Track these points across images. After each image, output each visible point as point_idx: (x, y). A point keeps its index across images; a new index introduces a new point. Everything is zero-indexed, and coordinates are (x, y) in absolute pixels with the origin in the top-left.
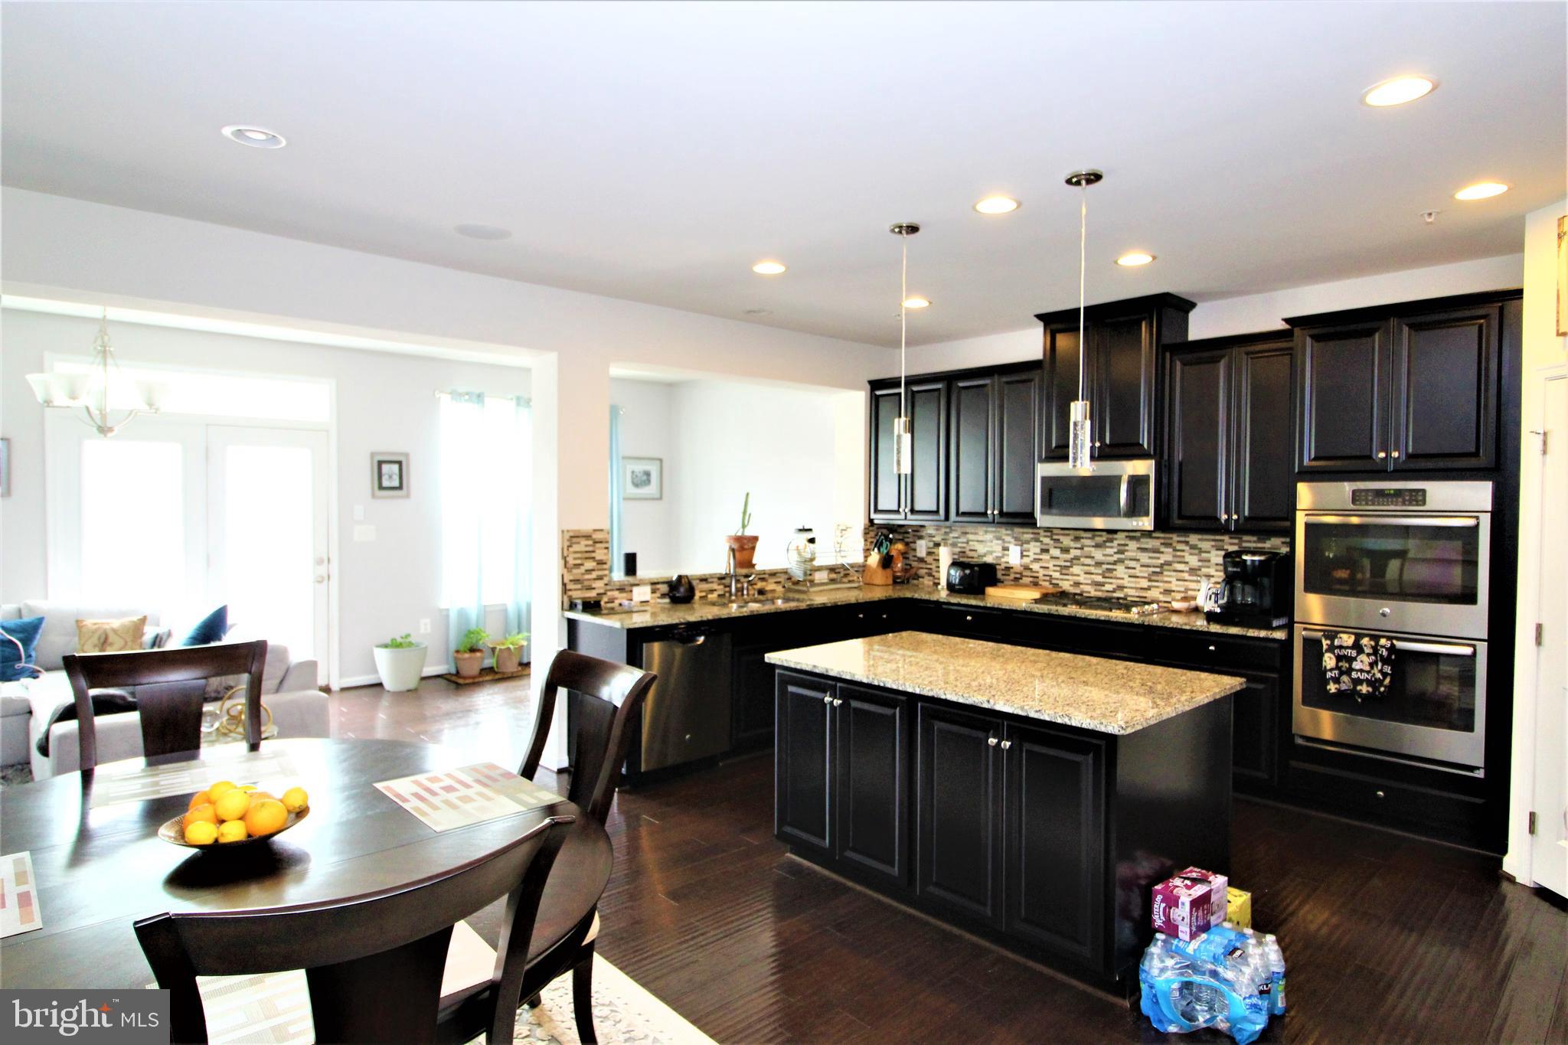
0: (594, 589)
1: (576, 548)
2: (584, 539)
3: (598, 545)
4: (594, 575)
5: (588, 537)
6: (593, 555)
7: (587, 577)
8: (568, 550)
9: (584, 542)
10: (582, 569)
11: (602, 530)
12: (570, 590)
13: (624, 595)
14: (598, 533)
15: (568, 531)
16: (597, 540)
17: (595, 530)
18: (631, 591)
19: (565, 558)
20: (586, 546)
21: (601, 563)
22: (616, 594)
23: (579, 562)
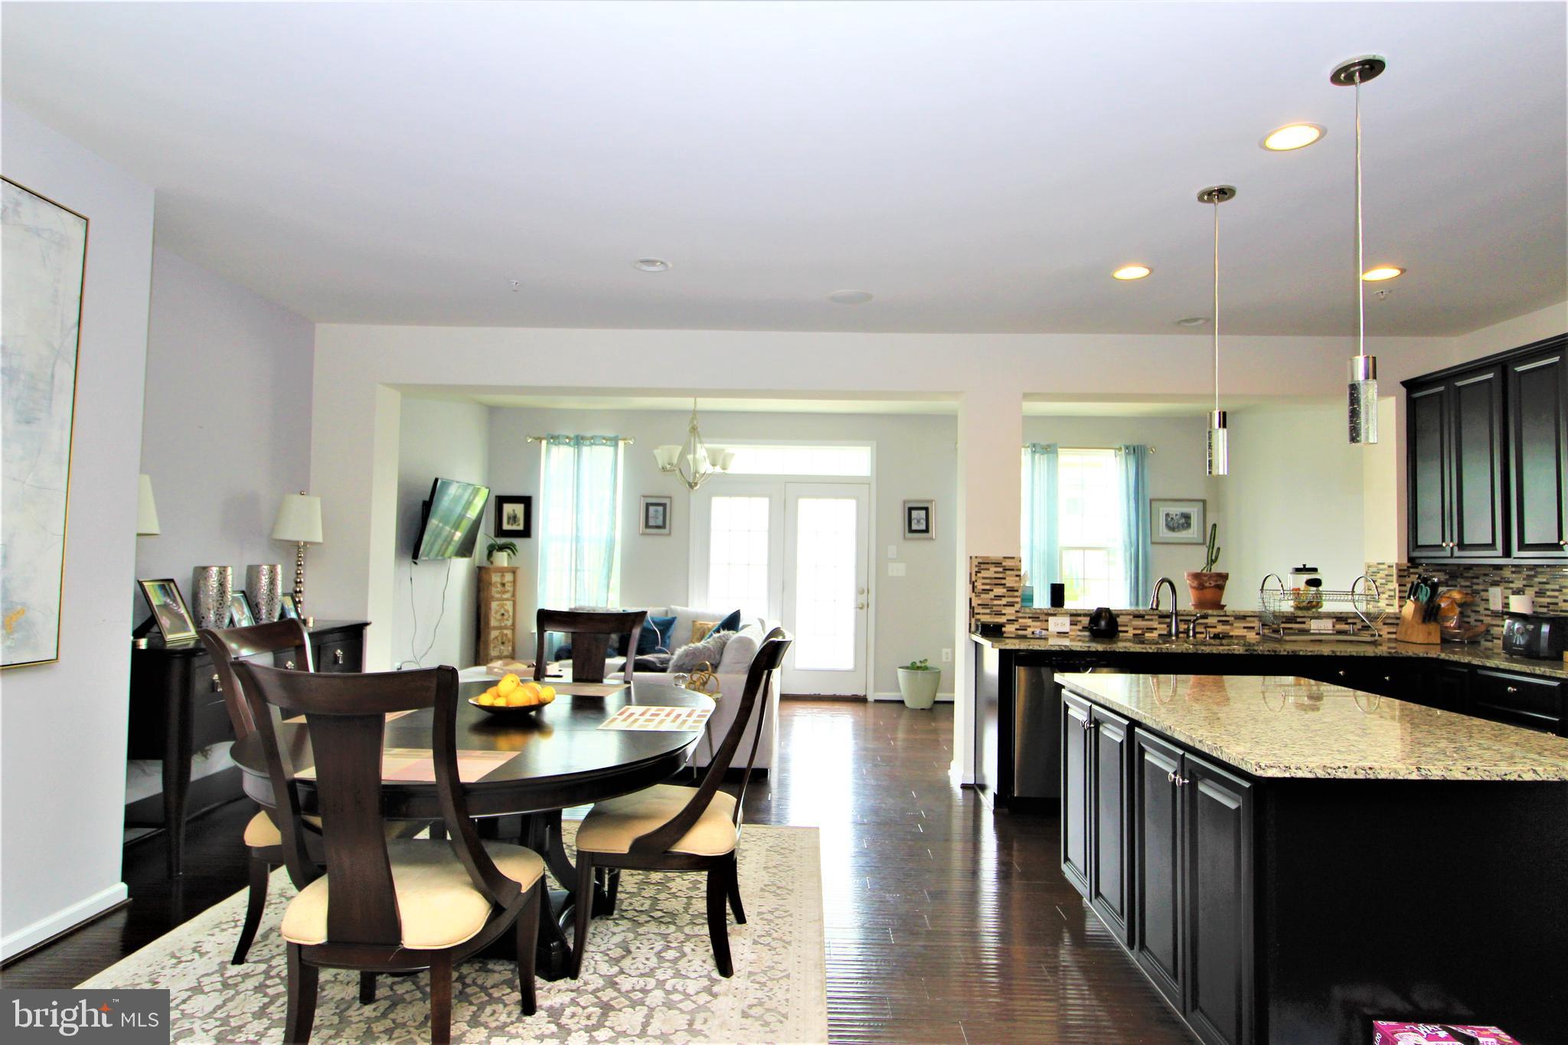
0: (1004, 614)
1: (984, 574)
2: (993, 565)
3: (1008, 572)
4: (1004, 601)
5: (998, 564)
6: (1003, 581)
7: (996, 602)
8: (976, 575)
9: (993, 569)
10: (992, 595)
11: (1013, 558)
12: (979, 614)
13: (1038, 624)
14: (1007, 560)
15: (976, 557)
16: (1007, 568)
17: (1005, 558)
18: (1047, 621)
19: (973, 583)
20: (996, 572)
21: (1011, 590)
22: (1029, 622)
23: (988, 587)
